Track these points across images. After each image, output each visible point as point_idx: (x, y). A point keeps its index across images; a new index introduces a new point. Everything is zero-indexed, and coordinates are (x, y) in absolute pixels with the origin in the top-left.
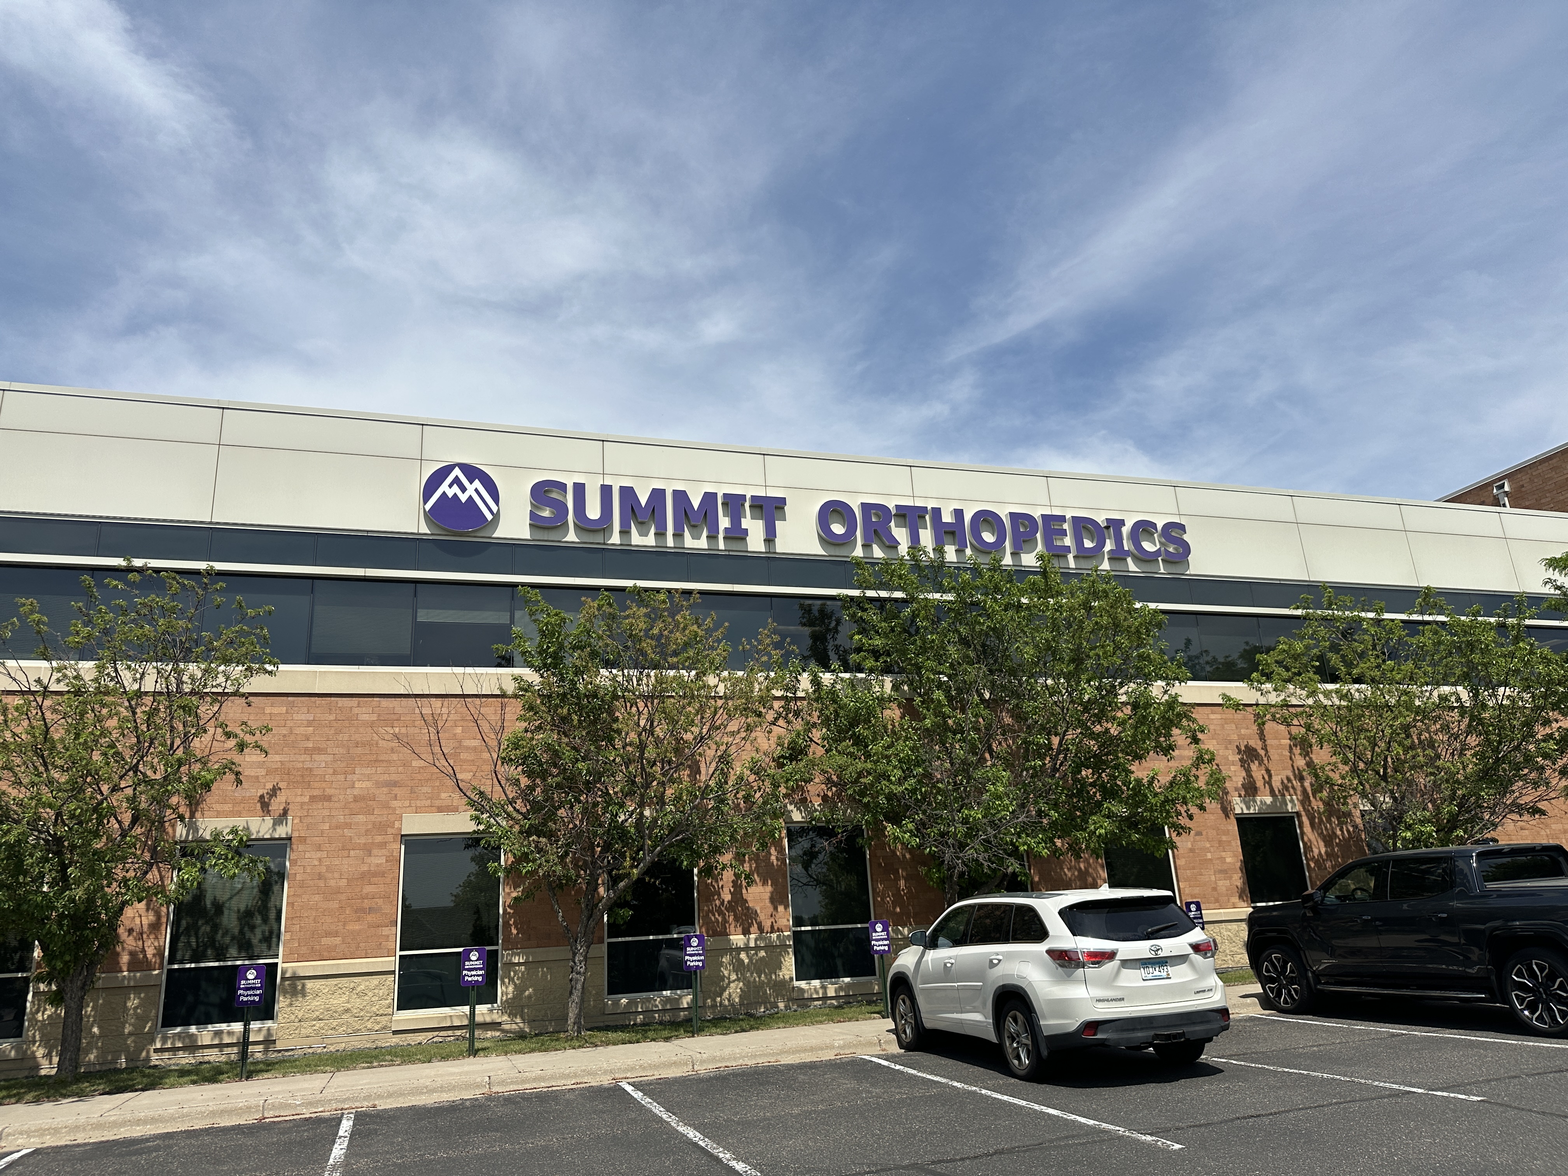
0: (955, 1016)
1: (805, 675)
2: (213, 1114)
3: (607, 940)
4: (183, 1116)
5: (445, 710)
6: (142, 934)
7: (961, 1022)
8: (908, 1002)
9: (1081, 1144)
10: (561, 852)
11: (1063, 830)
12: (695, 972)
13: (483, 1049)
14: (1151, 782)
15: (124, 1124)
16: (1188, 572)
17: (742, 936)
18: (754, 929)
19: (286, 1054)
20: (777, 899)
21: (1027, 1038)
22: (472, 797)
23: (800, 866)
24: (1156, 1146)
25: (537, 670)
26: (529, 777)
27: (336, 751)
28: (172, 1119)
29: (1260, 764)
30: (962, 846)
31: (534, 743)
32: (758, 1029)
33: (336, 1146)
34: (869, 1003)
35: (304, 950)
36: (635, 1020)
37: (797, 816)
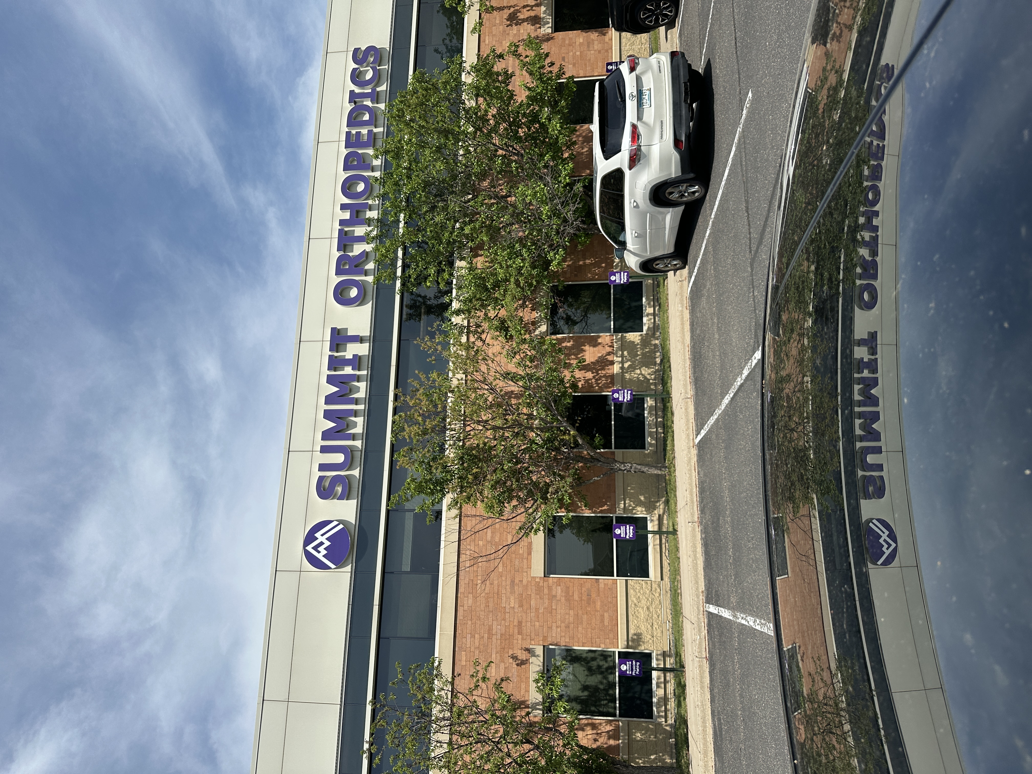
0: (667, 232)
1: (453, 319)
2: (702, 687)
3: (613, 450)
4: (702, 705)
5: (468, 552)
6: (597, 734)
7: (671, 228)
8: (658, 262)
9: (746, 157)
10: (558, 478)
11: (557, 152)
12: (634, 395)
13: (673, 526)
14: (529, 89)
15: (705, 739)
16: (388, 49)
17: (615, 365)
18: (610, 358)
19: (672, 644)
20: (594, 343)
21: (682, 186)
22: (522, 534)
23: (575, 327)
24: (749, 108)
25: (444, 495)
26: (511, 500)
27: (490, 619)
28: (703, 711)
29: (520, 12)
30: (565, 221)
31: (490, 496)
32: (669, 357)
33: (723, 615)
34: (658, 286)
35: (611, 636)
36: (661, 433)
37: (544, 328)
